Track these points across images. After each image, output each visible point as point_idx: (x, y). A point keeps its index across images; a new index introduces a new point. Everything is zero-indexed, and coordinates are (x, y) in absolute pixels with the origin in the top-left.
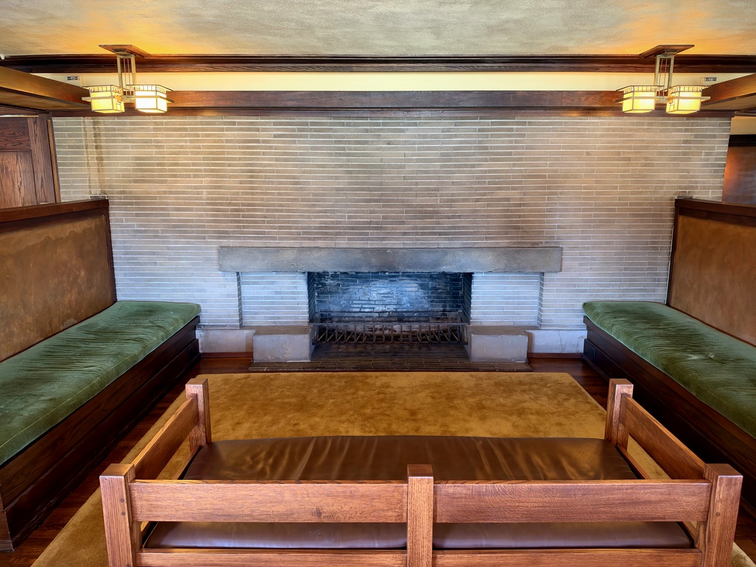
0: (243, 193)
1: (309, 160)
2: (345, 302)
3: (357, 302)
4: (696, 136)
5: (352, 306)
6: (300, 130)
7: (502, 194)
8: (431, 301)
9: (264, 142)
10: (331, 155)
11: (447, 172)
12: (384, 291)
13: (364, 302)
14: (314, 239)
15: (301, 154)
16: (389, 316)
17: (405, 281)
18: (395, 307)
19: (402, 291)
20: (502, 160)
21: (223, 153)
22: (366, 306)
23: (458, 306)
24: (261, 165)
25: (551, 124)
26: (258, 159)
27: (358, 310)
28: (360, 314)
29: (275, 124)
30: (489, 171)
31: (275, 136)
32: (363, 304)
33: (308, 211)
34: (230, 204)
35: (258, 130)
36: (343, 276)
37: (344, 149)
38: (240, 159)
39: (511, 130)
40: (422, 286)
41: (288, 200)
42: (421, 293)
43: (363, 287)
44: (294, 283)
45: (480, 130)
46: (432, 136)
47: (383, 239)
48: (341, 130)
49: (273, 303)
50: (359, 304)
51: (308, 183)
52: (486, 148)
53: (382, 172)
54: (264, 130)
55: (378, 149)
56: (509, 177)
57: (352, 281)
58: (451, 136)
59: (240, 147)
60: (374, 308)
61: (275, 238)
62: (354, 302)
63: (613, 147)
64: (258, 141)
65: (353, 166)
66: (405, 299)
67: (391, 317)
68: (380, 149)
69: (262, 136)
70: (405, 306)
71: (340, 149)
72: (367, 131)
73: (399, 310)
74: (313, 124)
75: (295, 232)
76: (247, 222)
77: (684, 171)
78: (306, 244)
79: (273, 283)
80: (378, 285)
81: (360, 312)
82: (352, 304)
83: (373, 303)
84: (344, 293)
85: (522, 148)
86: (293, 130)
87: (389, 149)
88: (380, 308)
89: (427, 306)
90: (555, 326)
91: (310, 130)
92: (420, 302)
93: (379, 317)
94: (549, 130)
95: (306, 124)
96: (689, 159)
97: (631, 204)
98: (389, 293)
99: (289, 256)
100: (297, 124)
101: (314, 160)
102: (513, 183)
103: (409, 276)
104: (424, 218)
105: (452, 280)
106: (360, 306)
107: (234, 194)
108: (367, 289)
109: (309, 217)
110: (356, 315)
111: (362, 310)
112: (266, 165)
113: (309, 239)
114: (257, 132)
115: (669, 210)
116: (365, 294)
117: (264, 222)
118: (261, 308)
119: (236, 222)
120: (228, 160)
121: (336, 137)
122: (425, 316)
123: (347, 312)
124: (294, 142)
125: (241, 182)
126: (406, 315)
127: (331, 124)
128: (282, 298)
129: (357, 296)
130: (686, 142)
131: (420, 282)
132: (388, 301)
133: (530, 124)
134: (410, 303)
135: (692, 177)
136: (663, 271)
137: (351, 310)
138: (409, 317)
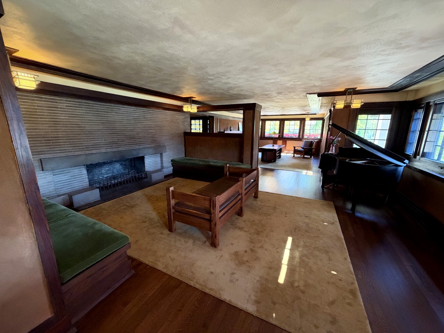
0: (51, 132)
1: (84, 117)
2: (91, 176)
3: (96, 175)
4: (185, 117)
5: (94, 177)
6: (79, 105)
7: (151, 131)
8: (124, 169)
9: (60, 108)
10: (94, 116)
11: (136, 124)
12: (107, 169)
13: (99, 175)
14: (91, 150)
15: (80, 115)
16: (110, 178)
17: (116, 163)
18: (112, 174)
19: (114, 167)
20: (150, 121)
21: (36, 112)
22: (100, 176)
23: (133, 169)
24: (60, 119)
25: (159, 112)
26: (58, 116)
27: (97, 178)
28: (98, 180)
29: (66, 101)
30: (147, 124)
31: (66, 106)
32: (98, 176)
33: (87, 139)
34: (44, 137)
35: (57, 102)
36: (90, 166)
37: (99, 114)
38: (47, 116)
39: (151, 112)
40: (121, 164)
41: (76, 134)
42: (121, 167)
43: (99, 169)
44: (80, 170)
45: (143, 112)
46: (130, 112)
47: (118, 147)
48: (98, 107)
49: (70, 181)
50: (97, 176)
51: (85, 127)
52: (145, 117)
53: (115, 123)
54: (60, 103)
55: (112, 115)
56: (151, 126)
57: (95, 167)
58: (135, 113)
59: (47, 110)
60: (103, 176)
61: (71, 152)
62: (95, 175)
63: (172, 119)
64: (57, 108)
65: (104, 121)
66: (115, 170)
67: (111, 178)
68: (113, 115)
69: (59, 105)
70: (115, 173)
71: (98, 114)
72: (108, 108)
73: (113, 175)
74: (85, 103)
75: (81, 148)
76: (55, 145)
77: (184, 125)
78: (87, 152)
79: (69, 172)
80: (105, 167)
81: (98, 179)
82: (94, 176)
83: (103, 174)
84: (91, 173)
85: (154, 118)
86: (76, 104)
87: (117, 115)
88: (106, 176)
89: (123, 171)
90: (166, 167)
91: (84, 105)
92: (121, 170)
93: (106, 179)
94: (159, 113)
95: (82, 102)
96: (184, 123)
97: (177, 134)
98: (109, 169)
99: (82, 158)
100: (77, 102)
101: (87, 118)
102: (153, 128)
103: (116, 161)
104: (131, 139)
105: (130, 161)
106: (98, 177)
107: (46, 132)
108: (101, 169)
109: (87, 141)
110: (97, 180)
111: (99, 178)
112: (63, 119)
113: (89, 150)
114: (56, 104)
115: (183, 135)
116: (100, 171)
117: (65, 145)
118: (64, 185)
119: (48, 146)
120: (40, 116)
121: (95, 109)
122: (122, 175)
123: (92, 180)
124: (77, 110)
125: (49, 127)
126: (116, 176)
127: (93, 104)
128: (75, 178)
129: (96, 173)
130: (184, 118)
131: (121, 163)
132: (109, 172)
133: (155, 111)
134: (117, 171)
135: (186, 127)
136: (183, 149)
137: (94, 179)
138: (117, 177)
